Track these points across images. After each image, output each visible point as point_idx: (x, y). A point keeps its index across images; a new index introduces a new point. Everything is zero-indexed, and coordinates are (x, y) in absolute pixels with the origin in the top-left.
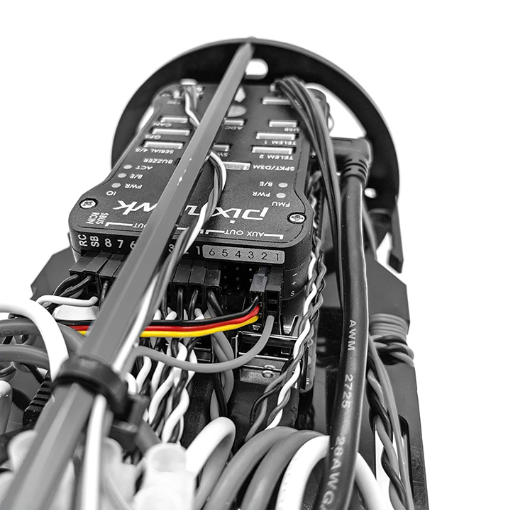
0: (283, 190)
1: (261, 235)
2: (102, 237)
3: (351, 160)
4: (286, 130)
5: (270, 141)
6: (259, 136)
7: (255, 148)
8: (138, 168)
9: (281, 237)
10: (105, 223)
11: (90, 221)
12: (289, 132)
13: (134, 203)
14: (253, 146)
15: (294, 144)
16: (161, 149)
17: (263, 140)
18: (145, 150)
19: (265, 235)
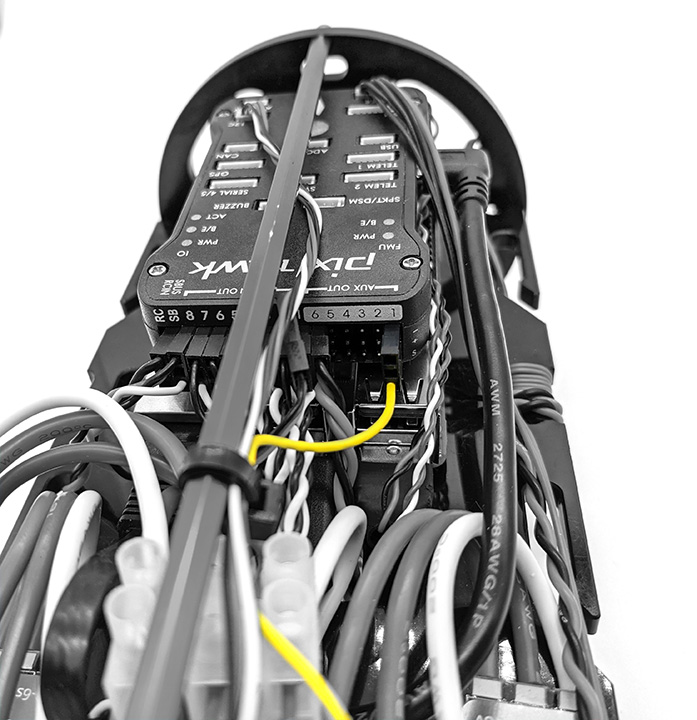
0: (389, 229)
1: (371, 288)
2: (182, 310)
3: (466, 178)
4: (383, 148)
5: (364, 164)
6: (351, 159)
7: (347, 176)
8: (209, 218)
9: (396, 288)
10: (183, 292)
11: (165, 291)
12: (386, 151)
13: (213, 264)
14: (345, 174)
15: (395, 165)
16: (232, 189)
17: (355, 164)
18: (213, 193)
19: (377, 287)
